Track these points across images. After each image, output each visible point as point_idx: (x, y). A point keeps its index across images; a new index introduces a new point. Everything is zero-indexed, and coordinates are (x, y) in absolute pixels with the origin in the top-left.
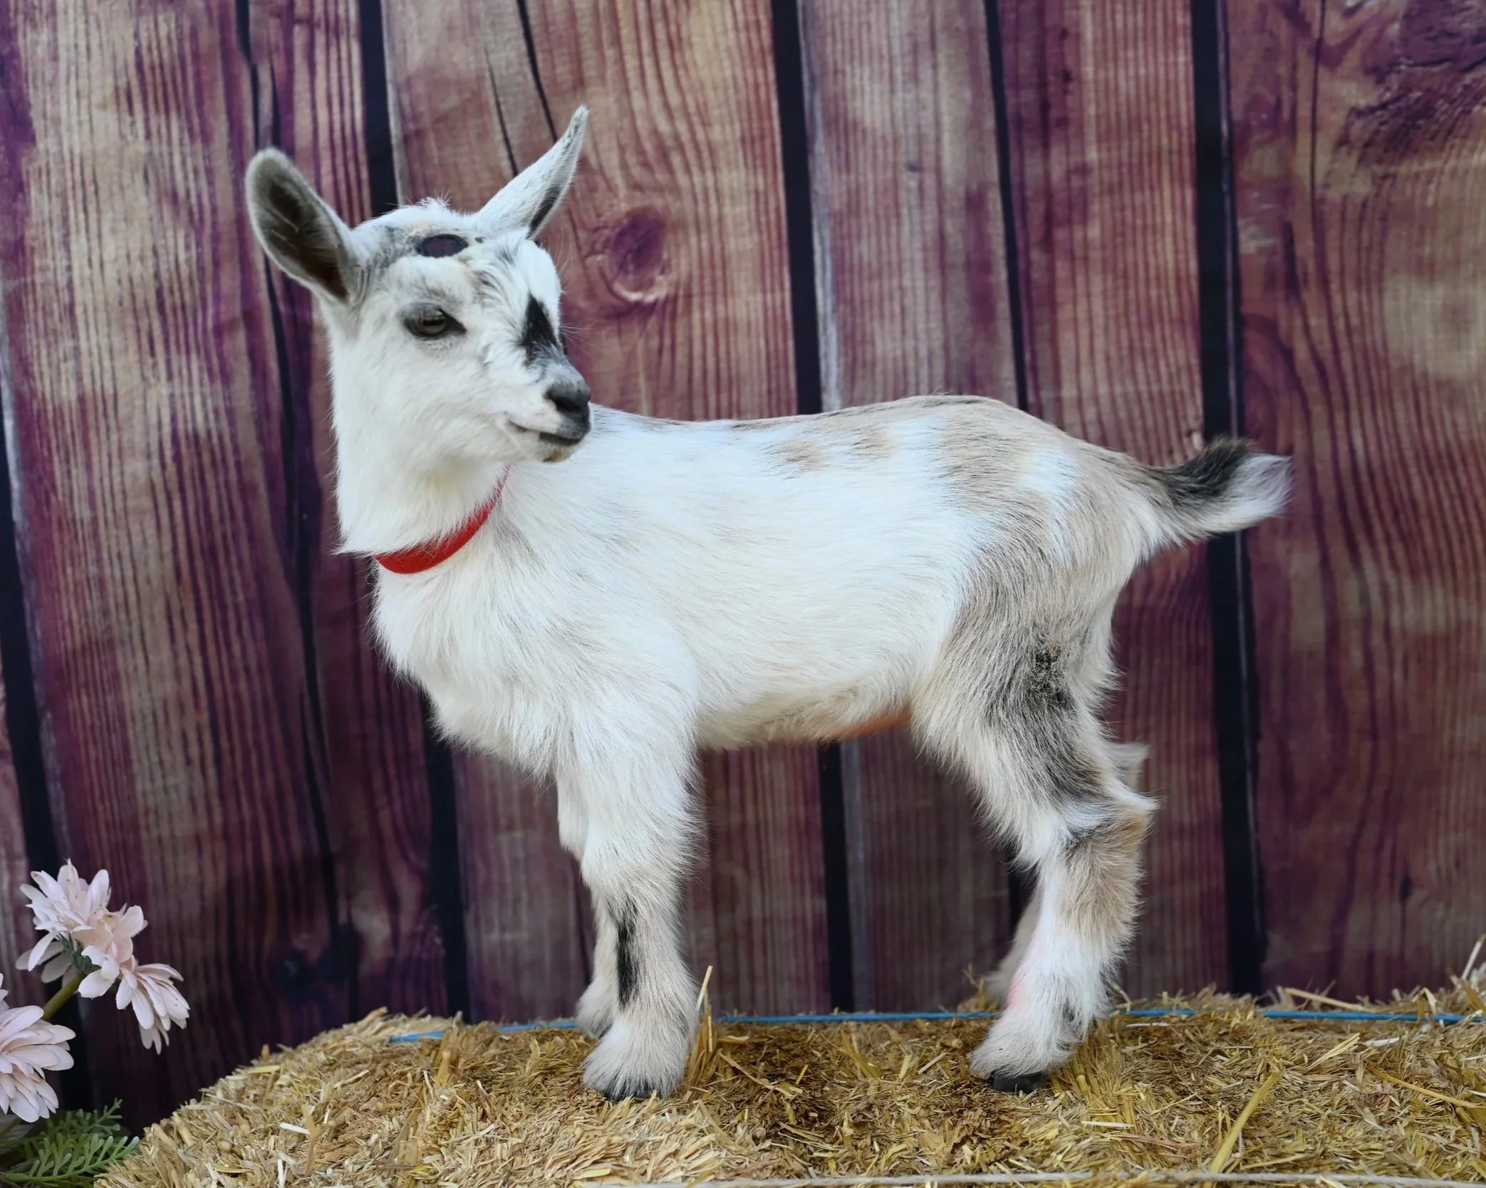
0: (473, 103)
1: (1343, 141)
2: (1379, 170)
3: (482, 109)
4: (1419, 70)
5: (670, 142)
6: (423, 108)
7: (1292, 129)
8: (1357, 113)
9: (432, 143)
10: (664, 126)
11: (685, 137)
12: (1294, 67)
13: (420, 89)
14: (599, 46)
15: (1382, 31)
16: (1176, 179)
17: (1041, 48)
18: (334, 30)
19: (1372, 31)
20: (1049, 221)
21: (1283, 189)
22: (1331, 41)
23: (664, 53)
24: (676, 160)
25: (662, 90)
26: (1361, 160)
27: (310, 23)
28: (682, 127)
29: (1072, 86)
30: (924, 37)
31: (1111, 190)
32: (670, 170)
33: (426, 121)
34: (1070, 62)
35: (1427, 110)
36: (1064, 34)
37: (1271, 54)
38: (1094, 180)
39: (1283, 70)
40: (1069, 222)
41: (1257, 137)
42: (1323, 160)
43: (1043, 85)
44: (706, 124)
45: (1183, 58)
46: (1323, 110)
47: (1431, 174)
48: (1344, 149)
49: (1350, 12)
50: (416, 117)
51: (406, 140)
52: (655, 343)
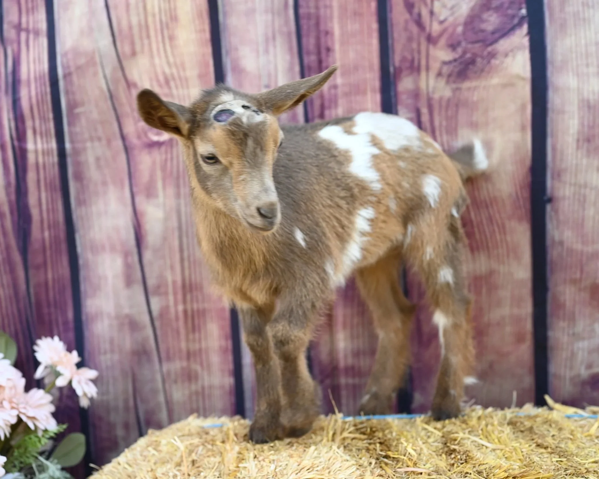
0: (91, 62)
1: (439, 74)
2: (454, 86)
3: (94, 64)
4: (470, 46)
5: (170, 77)
6: (71, 64)
7: (418, 70)
8: (445, 63)
9: (75, 78)
10: (167, 71)
11: (176, 74)
12: (419, 44)
13: (70, 56)
14: (141, 38)
15: (454, 30)
16: (373, 90)
17: (318, 38)
18: (37, 33)
19: (450, 30)
20: (323, 107)
21: (416, 95)
22: (434, 34)
23: (167, 41)
24: (172, 84)
25: (167, 57)
26: (448, 82)
27: (27, 31)
28: (174, 71)
29: (331, 54)
30: (270, 35)
31: (347, 95)
32: (169, 87)
33: (73, 69)
34: (330, 44)
35: (472, 62)
36: (327, 33)
37: (410, 39)
38: (340, 91)
39: (415, 46)
40: (330, 108)
41: (405, 73)
42: (432, 82)
43: (319, 53)
44: (184, 69)
45: (375, 42)
46: (431, 62)
47: (475, 88)
48: (440, 79)
49: (441, 22)
50: (68, 67)
51: (65, 76)
52: (164, 157)
